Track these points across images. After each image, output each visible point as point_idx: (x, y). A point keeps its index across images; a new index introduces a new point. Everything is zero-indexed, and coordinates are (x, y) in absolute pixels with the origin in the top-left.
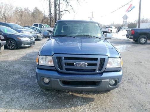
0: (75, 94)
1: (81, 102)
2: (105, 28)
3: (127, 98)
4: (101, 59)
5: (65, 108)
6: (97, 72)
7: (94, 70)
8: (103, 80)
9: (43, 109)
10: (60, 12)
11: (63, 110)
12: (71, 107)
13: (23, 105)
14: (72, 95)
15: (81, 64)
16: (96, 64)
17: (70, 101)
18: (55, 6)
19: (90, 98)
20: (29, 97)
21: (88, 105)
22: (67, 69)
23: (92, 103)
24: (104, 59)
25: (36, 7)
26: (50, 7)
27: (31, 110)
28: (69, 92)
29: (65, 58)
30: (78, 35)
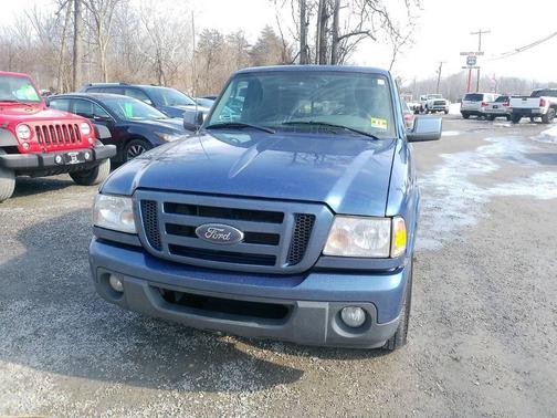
0: (241, 346)
1: (246, 377)
2: (525, 98)
3: (445, 394)
4: (299, 217)
5: (171, 390)
6: (285, 266)
7: (271, 260)
8: (301, 304)
9: (103, 379)
10: (337, 40)
11: (160, 396)
12: (197, 390)
13: (54, 356)
14: (231, 346)
15: (218, 232)
16: (278, 236)
17: (207, 367)
18: (323, 18)
19: (284, 369)
20: (88, 333)
21: (260, 394)
22: (174, 249)
23: (283, 389)
24: (313, 217)
25: (267, 28)
26: (304, 25)
27: (65, 377)
28: (225, 335)
29: (166, 204)
30: (290, 124)
